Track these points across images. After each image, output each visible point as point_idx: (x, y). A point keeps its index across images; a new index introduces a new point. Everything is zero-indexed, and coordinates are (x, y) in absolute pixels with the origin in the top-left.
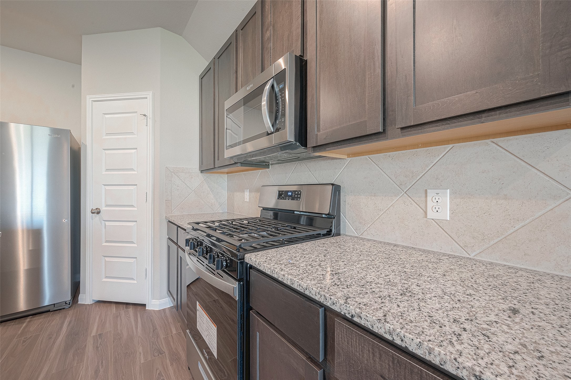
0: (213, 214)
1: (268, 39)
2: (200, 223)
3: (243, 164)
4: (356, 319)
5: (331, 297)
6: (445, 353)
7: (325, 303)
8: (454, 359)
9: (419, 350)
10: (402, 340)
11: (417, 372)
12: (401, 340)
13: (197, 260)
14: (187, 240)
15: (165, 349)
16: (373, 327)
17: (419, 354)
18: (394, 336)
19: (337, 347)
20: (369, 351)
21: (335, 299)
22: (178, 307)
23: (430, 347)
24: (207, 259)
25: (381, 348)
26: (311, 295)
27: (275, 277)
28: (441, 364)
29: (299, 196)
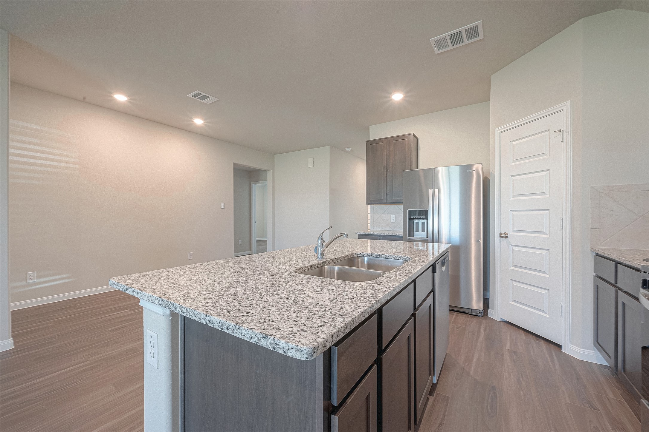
14: (644, 280)
15: (598, 406)
22: (618, 369)
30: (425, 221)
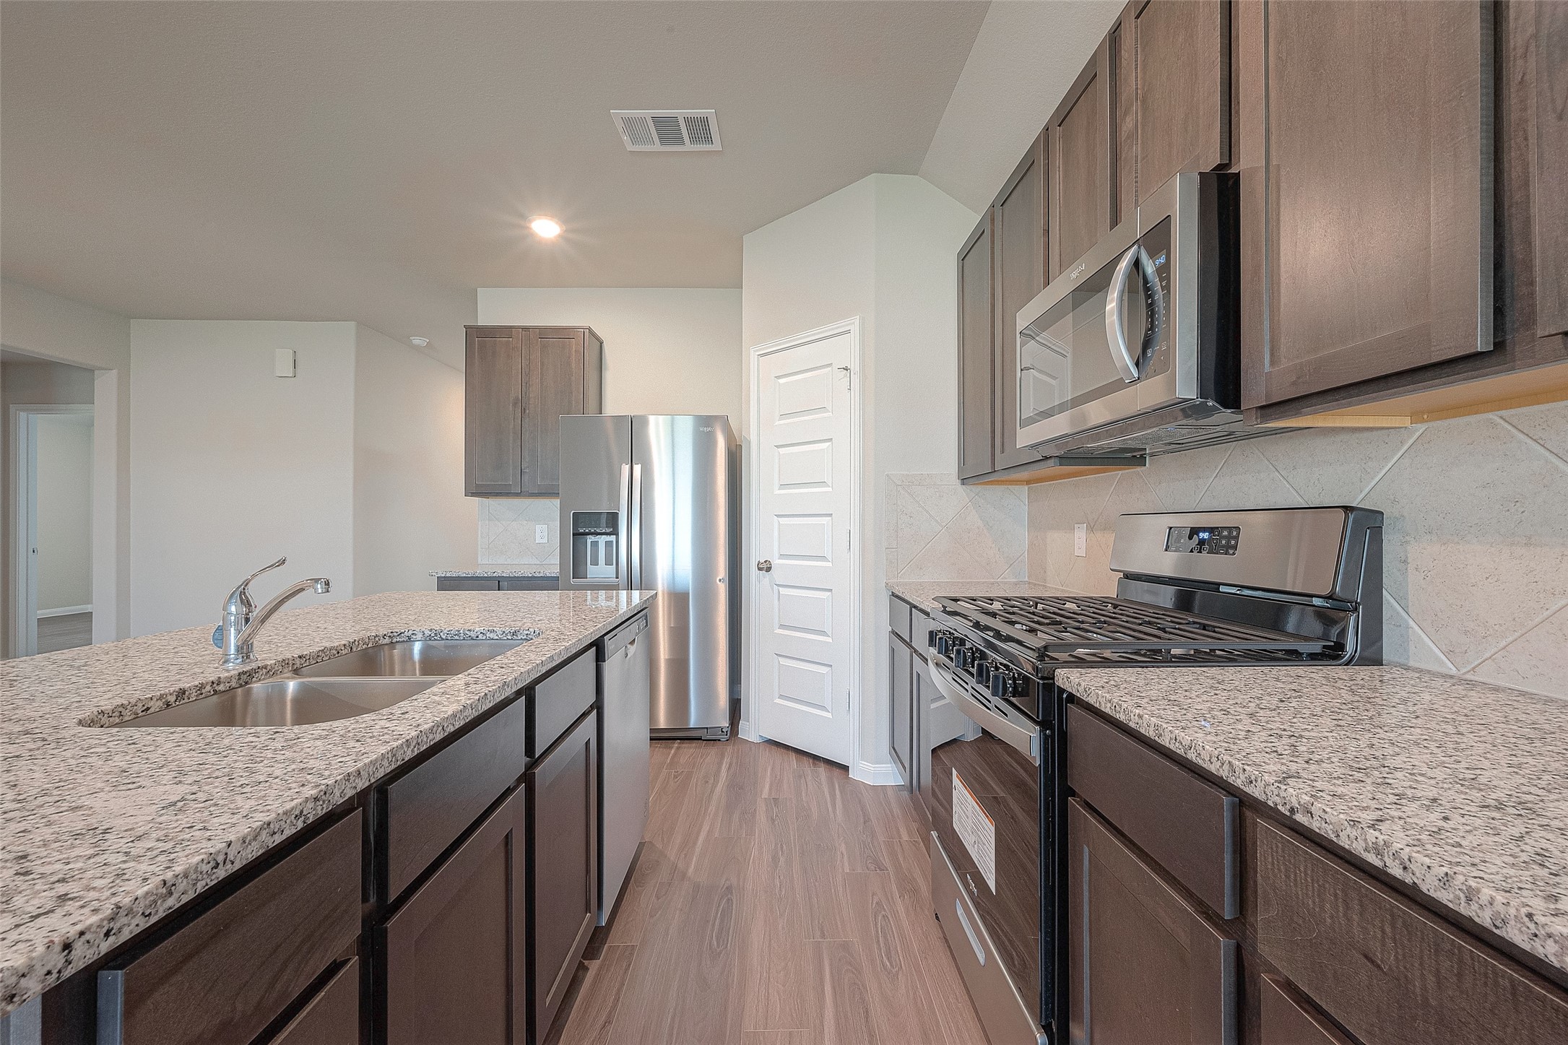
0: (993, 584)
1: (1128, 137)
2: (959, 600)
3: (1064, 459)
4: (1299, 817)
5: (1246, 767)
6: (1505, 901)
7: (1230, 780)
8: (1527, 916)
9: (1443, 891)
10: (1405, 868)
11: (1449, 951)
12: (1401, 866)
13: (953, 679)
14: (931, 633)
15: (887, 862)
16: (1338, 836)
17: (1445, 902)
18: (1386, 859)
19: (1263, 885)
20: (1336, 895)
21: (1254, 772)
22: (913, 788)
23: (1470, 886)
24: (972, 675)
25: (1363, 890)
26: (1201, 762)
27: (1122, 719)
28: (1495, 925)
29: (1233, 542)
30: (613, 538)
